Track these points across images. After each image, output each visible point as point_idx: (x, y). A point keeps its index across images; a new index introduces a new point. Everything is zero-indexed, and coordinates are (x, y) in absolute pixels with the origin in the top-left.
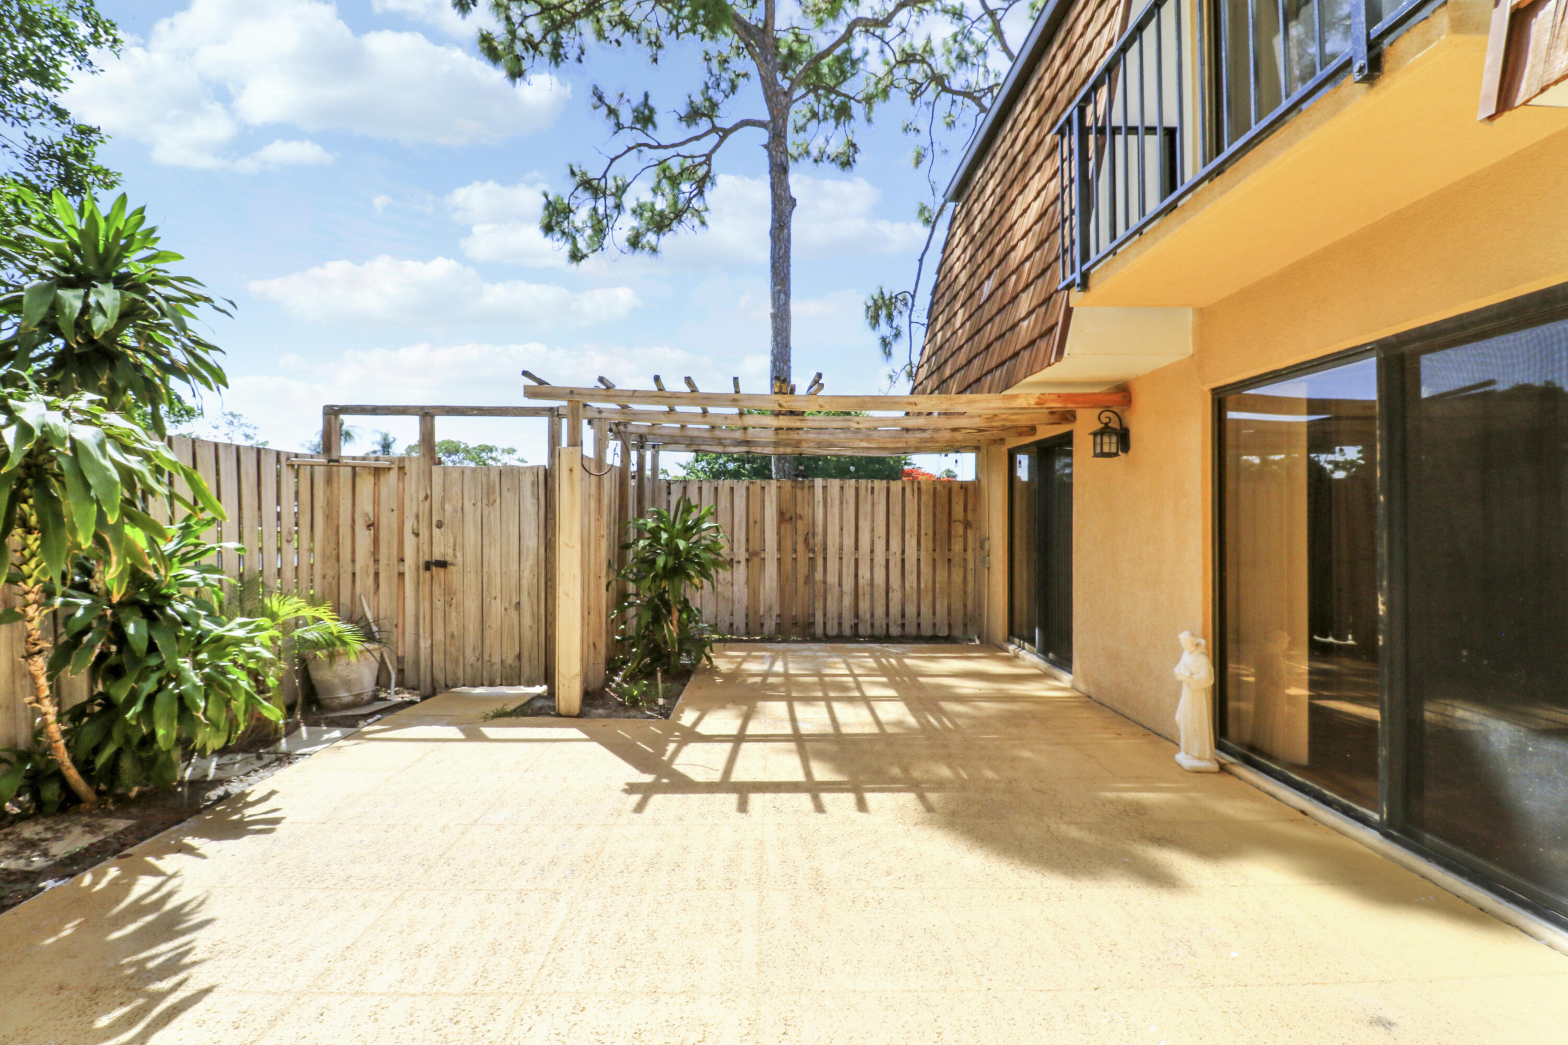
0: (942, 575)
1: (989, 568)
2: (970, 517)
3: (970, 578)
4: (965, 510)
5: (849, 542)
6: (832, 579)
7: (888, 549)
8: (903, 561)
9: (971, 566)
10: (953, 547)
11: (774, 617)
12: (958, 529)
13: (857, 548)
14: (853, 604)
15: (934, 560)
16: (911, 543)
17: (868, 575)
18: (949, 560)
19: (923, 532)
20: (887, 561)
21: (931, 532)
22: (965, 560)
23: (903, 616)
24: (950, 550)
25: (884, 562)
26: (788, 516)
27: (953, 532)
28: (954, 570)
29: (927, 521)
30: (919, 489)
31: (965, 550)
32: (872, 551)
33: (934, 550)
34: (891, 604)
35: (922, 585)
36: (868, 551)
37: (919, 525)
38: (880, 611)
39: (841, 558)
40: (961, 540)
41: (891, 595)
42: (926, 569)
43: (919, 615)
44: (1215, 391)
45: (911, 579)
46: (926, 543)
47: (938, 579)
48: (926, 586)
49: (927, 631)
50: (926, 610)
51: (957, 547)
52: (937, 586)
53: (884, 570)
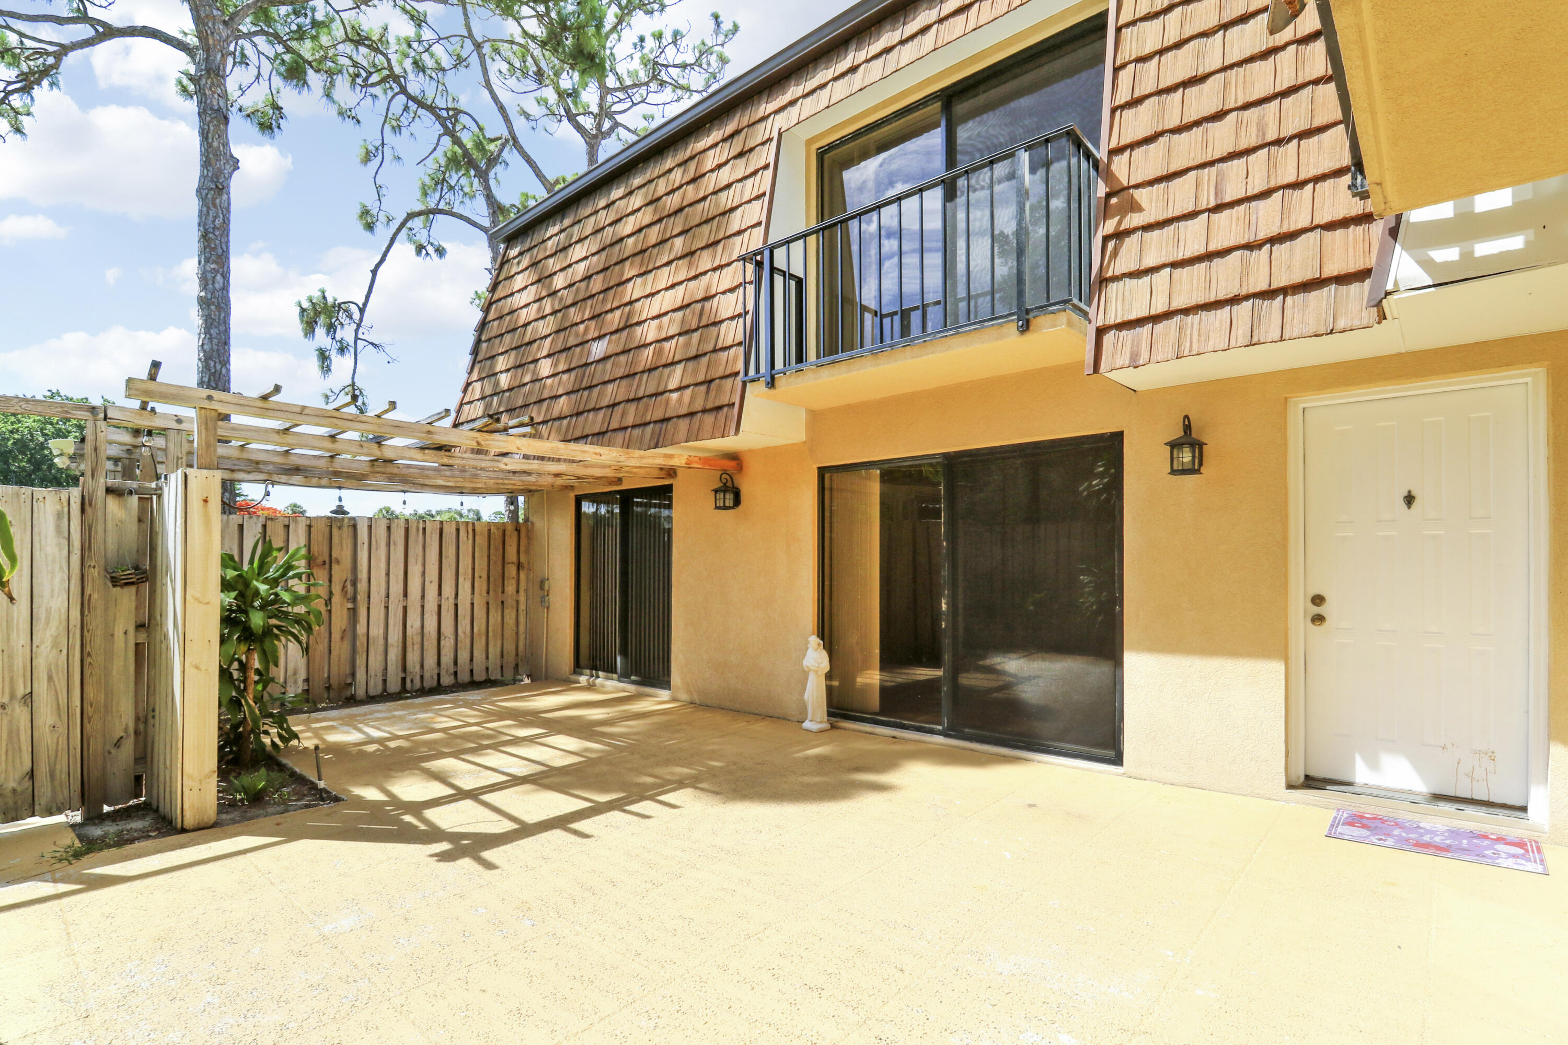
0: (495, 617)
1: (548, 608)
2: (523, 559)
3: (522, 619)
4: (518, 552)
5: (396, 588)
6: (377, 631)
7: (440, 594)
8: (456, 605)
9: (522, 607)
10: (506, 589)
11: (300, 683)
12: (511, 570)
13: (405, 595)
14: (400, 657)
15: (488, 603)
16: (465, 586)
17: (418, 624)
18: (502, 602)
19: (476, 575)
20: (439, 607)
21: (485, 576)
22: (518, 602)
23: (456, 663)
24: (503, 592)
25: (436, 609)
26: (320, 561)
27: (506, 575)
28: (506, 611)
29: (481, 563)
30: (474, 530)
31: (518, 592)
32: (423, 597)
33: (488, 593)
34: (443, 652)
35: (476, 630)
36: (419, 597)
37: (473, 569)
38: (431, 661)
39: (387, 608)
40: (514, 582)
41: (442, 643)
42: (480, 613)
43: (472, 660)
44: (822, 471)
45: (464, 624)
46: (481, 585)
47: (491, 622)
48: (479, 630)
49: (480, 676)
50: (479, 655)
51: (510, 588)
52: (490, 629)
53: (435, 618)
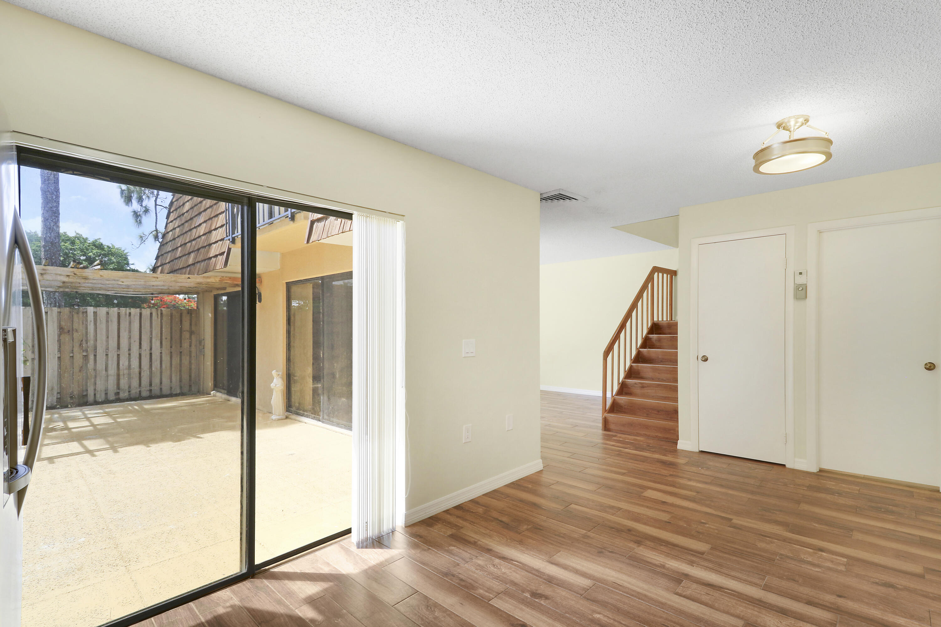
0: (176, 361)
1: (204, 355)
2: (193, 328)
3: (193, 362)
4: (191, 325)
5: (113, 343)
6: (101, 367)
7: (140, 347)
8: (151, 354)
9: (193, 354)
10: (183, 345)
11: (55, 393)
12: (186, 335)
13: (119, 348)
14: (115, 382)
15: (171, 352)
16: (156, 344)
17: (127, 363)
18: (181, 352)
19: (164, 338)
20: (140, 355)
21: (169, 338)
22: (190, 352)
23: (151, 385)
24: (181, 347)
25: (138, 356)
26: (66, 331)
27: (183, 337)
28: (183, 357)
29: (166, 331)
30: (161, 314)
31: (190, 346)
32: (129, 350)
33: (171, 347)
34: (143, 379)
35: (163, 367)
36: (127, 349)
37: (161, 334)
38: (135, 383)
39: (107, 355)
40: (188, 341)
41: (142, 374)
42: (166, 358)
43: (161, 383)
44: (288, 285)
45: (156, 364)
46: (166, 343)
47: (174, 363)
48: (166, 367)
49: (166, 391)
50: (166, 381)
51: (186, 345)
52: (173, 366)
53: (138, 360)
